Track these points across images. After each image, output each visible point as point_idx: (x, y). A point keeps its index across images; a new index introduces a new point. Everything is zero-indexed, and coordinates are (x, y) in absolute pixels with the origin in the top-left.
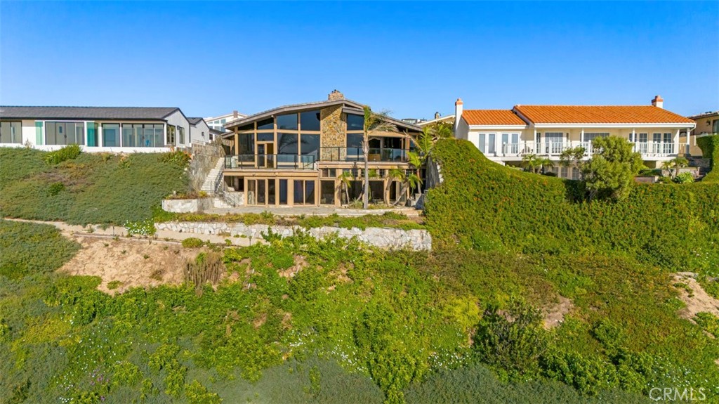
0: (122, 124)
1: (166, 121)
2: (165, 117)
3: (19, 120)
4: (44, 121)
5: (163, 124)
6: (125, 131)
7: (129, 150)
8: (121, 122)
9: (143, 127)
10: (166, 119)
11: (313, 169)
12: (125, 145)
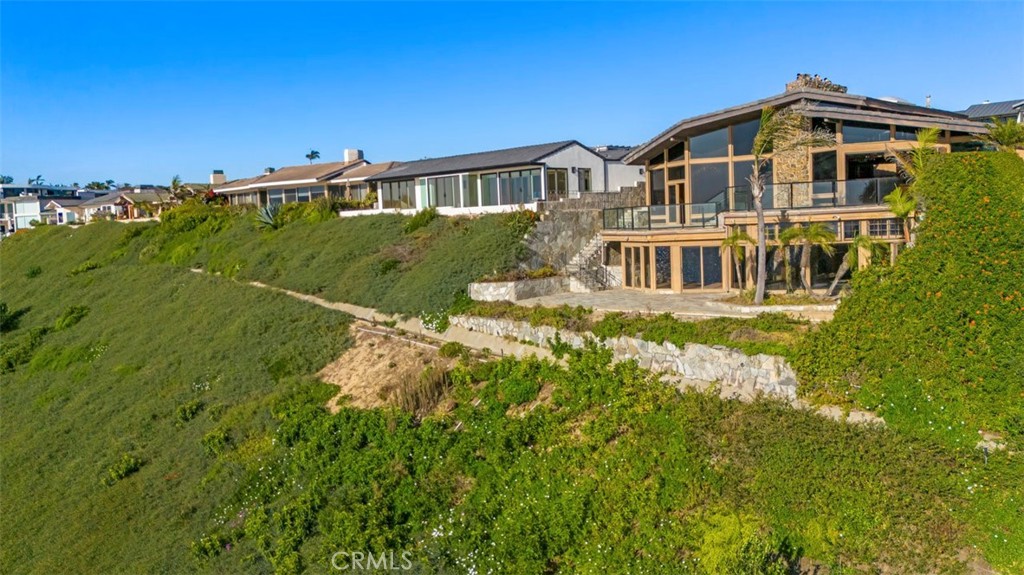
0: (500, 173)
1: (543, 164)
2: (540, 158)
3: (411, 178)
4: (426, 178)
5: (540, 169)
6: (503, 182)
7: (508, 209)
8: (498, 171)
9: (521, 175)
10: (542, 161)
11: (717, 226)
12: (504, 202)
